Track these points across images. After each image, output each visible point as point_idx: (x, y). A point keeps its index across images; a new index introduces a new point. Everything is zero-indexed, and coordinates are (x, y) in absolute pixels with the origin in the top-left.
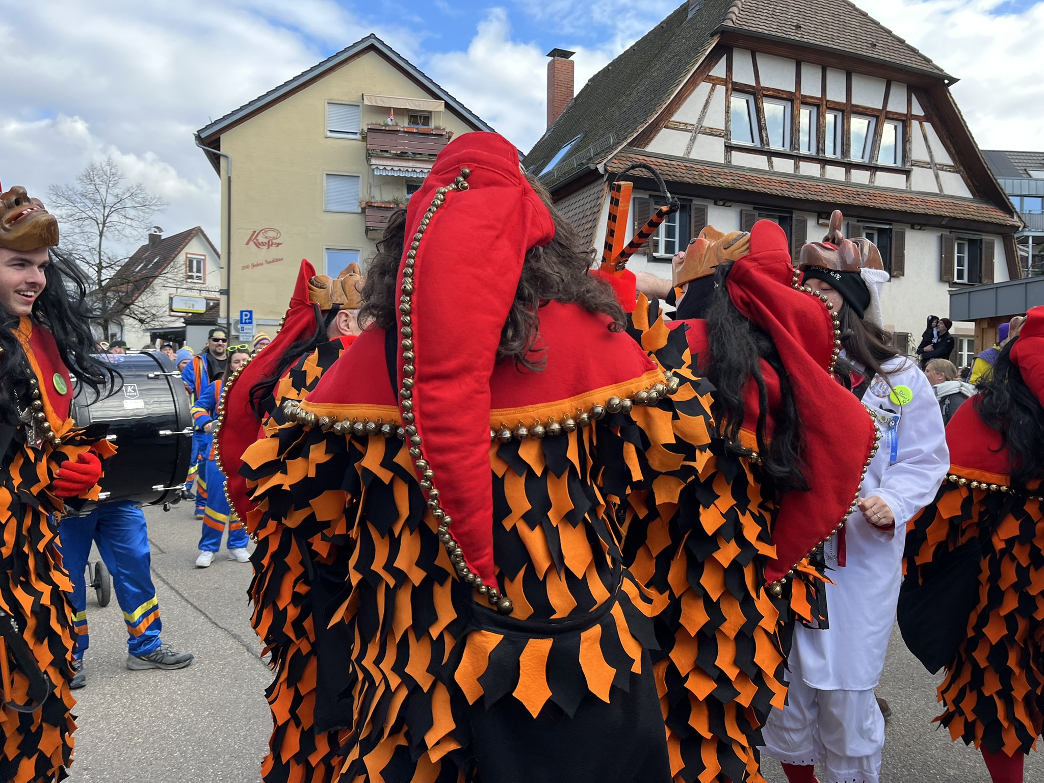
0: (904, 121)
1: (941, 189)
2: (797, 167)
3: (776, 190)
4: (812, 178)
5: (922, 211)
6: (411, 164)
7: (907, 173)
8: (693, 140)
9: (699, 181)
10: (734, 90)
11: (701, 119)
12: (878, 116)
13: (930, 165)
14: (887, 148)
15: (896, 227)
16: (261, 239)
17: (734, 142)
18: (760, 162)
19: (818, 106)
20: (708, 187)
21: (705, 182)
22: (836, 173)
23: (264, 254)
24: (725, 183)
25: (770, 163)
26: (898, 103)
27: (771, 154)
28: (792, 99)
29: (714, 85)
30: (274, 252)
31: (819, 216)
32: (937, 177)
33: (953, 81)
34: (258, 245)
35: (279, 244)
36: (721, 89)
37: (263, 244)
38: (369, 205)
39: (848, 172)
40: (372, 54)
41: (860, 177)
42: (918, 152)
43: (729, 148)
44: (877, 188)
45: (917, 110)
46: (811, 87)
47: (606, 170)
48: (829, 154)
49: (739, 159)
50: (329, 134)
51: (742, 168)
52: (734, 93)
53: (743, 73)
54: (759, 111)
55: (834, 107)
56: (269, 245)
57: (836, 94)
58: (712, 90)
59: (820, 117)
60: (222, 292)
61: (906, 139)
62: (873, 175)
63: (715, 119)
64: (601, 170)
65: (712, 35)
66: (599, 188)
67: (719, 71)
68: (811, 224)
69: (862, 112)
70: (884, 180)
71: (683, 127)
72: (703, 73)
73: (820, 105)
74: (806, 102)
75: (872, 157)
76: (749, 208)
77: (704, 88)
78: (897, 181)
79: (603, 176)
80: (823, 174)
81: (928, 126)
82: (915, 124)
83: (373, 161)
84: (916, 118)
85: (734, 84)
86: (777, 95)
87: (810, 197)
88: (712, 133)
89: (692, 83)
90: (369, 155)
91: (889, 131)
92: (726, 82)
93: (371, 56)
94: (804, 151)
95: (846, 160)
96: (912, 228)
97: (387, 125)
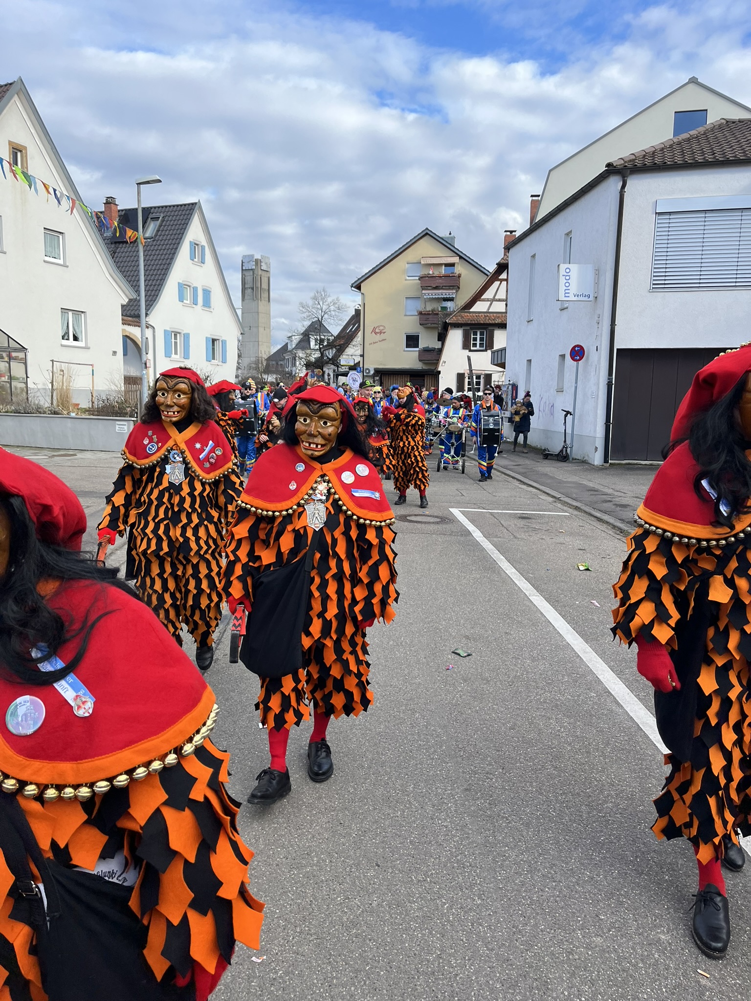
6: (441, 291)
16: (377, 331)
23: (378, 337)
30: (383, 336)
34: (376, 333)
35: (384, 333)
37: (378, 333)
38: (422, 312)
40: (428, 236)
50: (406, 277)
56: (381, 333)
60: (361, 356)
83: (423, 292)
90: (422, 288)
93: (427, 237)
97: (429, 274)
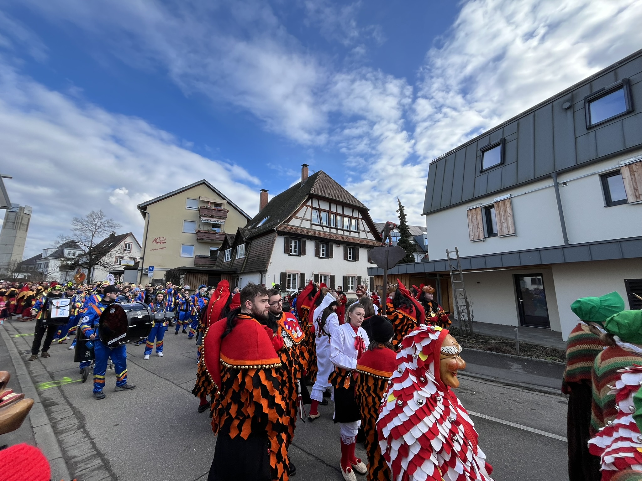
0: (357, 219)
1: (367, 238)
2: (330, 230)
3: (324, 236)
4: (334, 233)
5: (362, 243)
6: (214, 219)
7: (359, 233)
8: (302, 222)
9: (303, 234)
10: (313, 209)
11: (304, 217)
12: (351, 218)
13: (365, 231)
14: (354, 226)
15: (356, 247)
16: (158, 241)
17: (313, 223)
18: (320, 228)
19: (335, 214)
20: (306, 235)
21: (305, 234)
22: (340, 232)
24: (311, 234)
25: (323, 229)
26: (356, 215)
27: (323, 226)
28: (329, 212)
29: (308, 207)
30: (162, 245)
31: (336, 244)
32: (366, 234)
33: (369, 210)
34: (157, 243)
35: (164, 243)
36: (309, 208)
38: (199, 231)
39: (344, 232)
40: (204, 185)
41: (347, 233)
42: (361, 227)
43: (312, 224)
44: (351, 237)
45: (361, 217)
46: (333, 209)
47: (277, 230)
48: (339, 227)
49: (314, 227)
50: (187, 208)
51: (315, 230)
52: (313, 210)
53: (315, 205)
54: (320, 215)
55: (339, 215)
56: (161, 242)
57: (340, 211)
58: (307, 208)
59: (336, 217)
60: (141, 258)
61: (358, 224)
62: (350, 233)
63: (308, 216)
64: (275, 229)
65: (307, 195)
66: (275, 234)
67: (309, 203)
68: (334, 246)
69: (347, 216)
70: (353, 234)
71: (299, 218)
72: (305, 204)
73: (336, 214)
74: (332, 213)
75: (349, 228)
76: (317, 241)
77: (305, 208)
78: (356, 235)
79: (276, 231)
80: (337, 232)
81: (363, 221)
82: (360, 220)
83: (201, 218)
84: (361, 219)
85: (313, 207)
86: (325, 211)
87: (334, 239)
88: (307, 220)
89: (302, 207)
90: (200, 216)
91: (354, 222)
92: (310, 207)
94: (332, 226)
95: (343, 229)
96: (361, 248)
97: (207, 207)
